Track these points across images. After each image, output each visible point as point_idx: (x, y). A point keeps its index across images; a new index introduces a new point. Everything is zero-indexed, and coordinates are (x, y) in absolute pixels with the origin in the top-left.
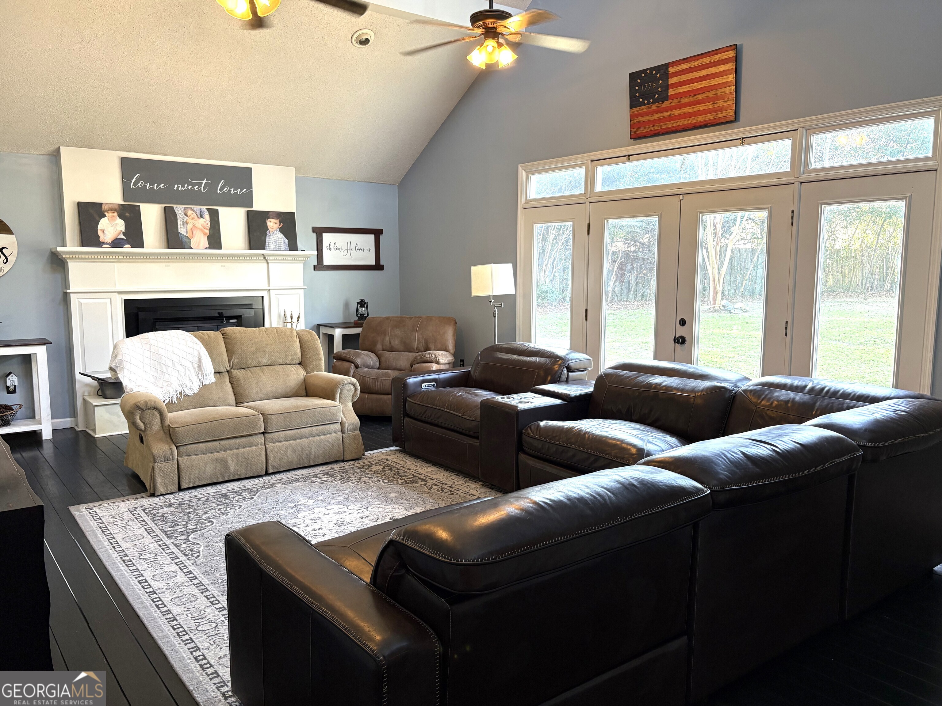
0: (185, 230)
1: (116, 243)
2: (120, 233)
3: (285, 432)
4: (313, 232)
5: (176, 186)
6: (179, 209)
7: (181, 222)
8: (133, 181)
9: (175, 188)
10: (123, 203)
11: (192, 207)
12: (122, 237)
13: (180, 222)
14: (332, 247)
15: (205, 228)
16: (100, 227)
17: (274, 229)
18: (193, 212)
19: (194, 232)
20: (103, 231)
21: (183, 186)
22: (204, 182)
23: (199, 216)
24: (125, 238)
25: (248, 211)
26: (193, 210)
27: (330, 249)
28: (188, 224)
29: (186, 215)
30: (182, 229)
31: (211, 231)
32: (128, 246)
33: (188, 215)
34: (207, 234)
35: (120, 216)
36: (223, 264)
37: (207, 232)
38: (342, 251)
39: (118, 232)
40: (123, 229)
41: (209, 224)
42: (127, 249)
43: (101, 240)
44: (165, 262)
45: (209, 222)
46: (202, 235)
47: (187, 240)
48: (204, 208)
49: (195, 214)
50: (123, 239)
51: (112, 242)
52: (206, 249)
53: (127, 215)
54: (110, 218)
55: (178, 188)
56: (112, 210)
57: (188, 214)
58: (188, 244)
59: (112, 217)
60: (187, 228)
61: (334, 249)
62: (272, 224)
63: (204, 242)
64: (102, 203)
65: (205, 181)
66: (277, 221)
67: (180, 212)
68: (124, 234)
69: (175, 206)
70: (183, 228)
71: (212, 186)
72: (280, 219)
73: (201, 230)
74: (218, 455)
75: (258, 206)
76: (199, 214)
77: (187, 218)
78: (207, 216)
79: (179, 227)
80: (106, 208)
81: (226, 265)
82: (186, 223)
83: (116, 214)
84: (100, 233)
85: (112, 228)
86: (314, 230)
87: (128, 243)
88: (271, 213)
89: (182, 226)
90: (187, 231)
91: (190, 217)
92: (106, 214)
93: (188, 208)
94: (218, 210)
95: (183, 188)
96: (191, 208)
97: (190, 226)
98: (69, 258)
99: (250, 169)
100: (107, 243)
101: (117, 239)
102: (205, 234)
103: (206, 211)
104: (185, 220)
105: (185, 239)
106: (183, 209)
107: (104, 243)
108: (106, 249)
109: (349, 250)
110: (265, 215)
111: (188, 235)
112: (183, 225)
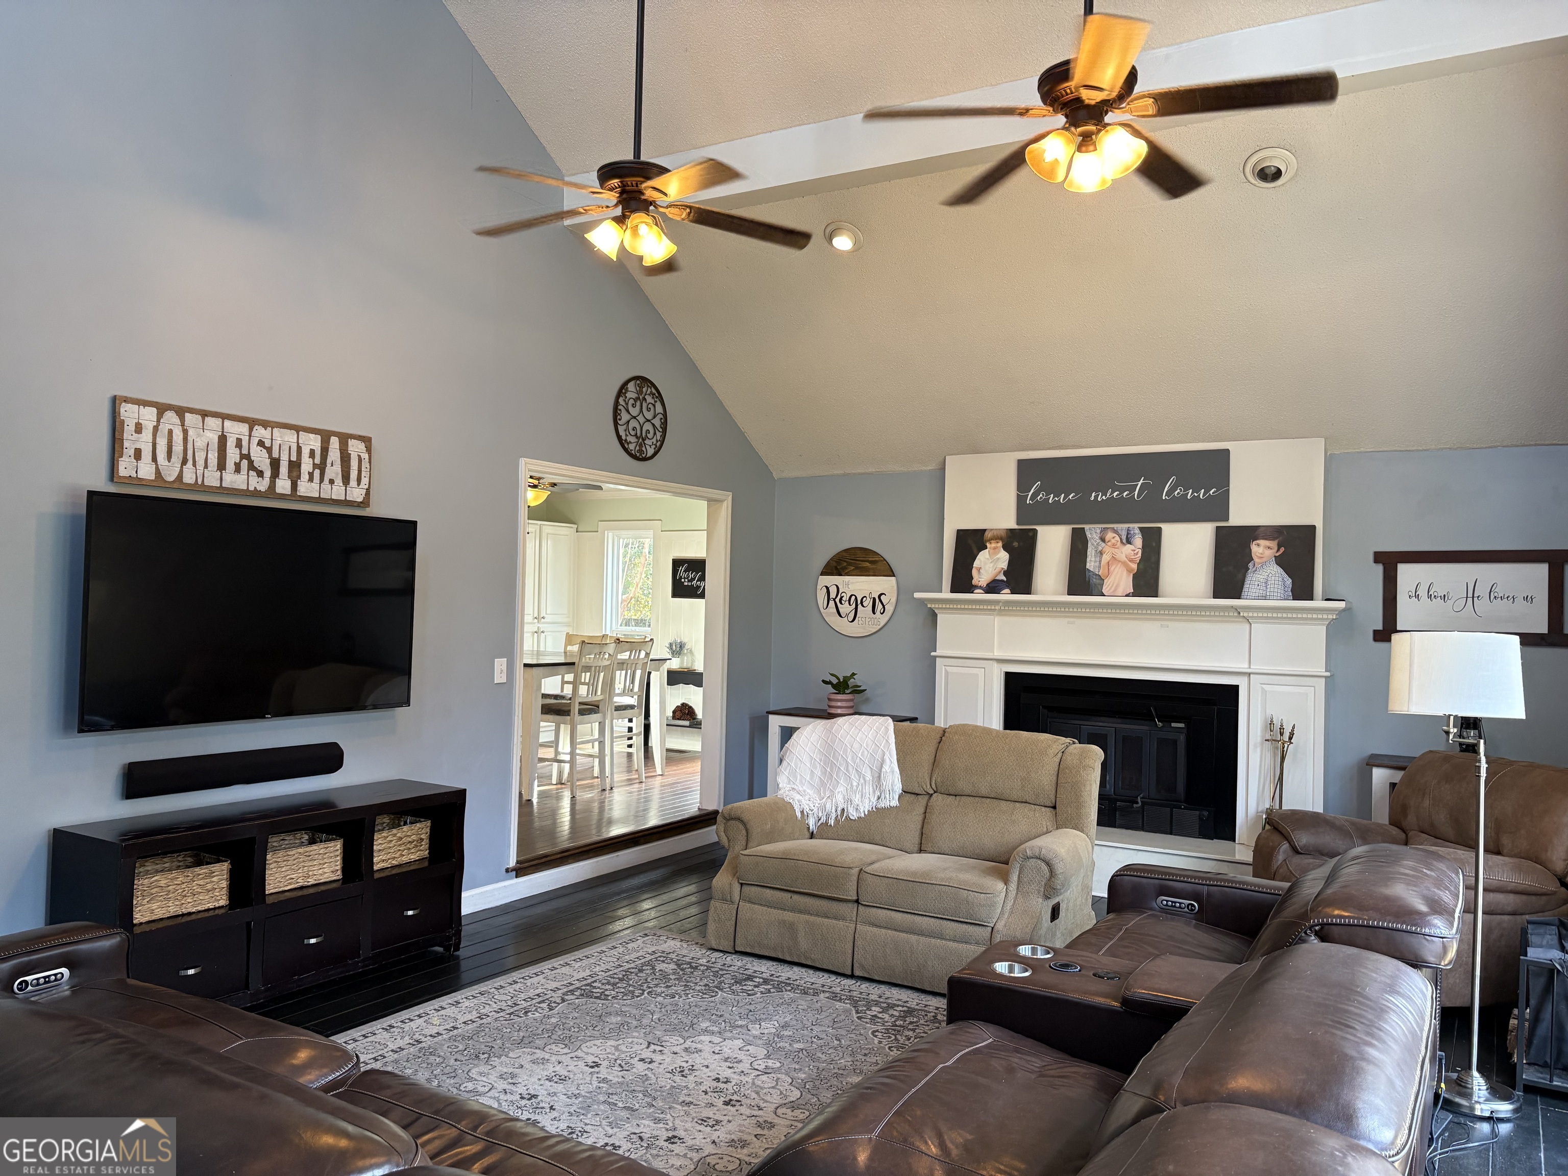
0: (1097, 564)
1: (993, 587)
2: (1000, 572)
3: (889, 912)
4: (1376, 561)
5: (1093, 494)
6: (1092, 531)
7: (1094, 552)
8: (1030, 493)
9: (1092, 498)
10: (1016, 527)
11: (1115, 526)
12: (1002, 577)
13: (1091, 552)
14: (1423, 592)
15: (1132, 561)
16: (976, 564)
17: (1264, 560)
18: (1115, 535)
19: (1112, 569)
20: (979, 569)
21: (1105, 494)
22: (1140, 483)
23: (1124, 541)
24: (1005, 579)
25: (1218, 528)
26: (1115, 531)
27: (1417, 596)
28: (1104, 555)
29: (1103, 540)
30: (1093, 564)
31: (1141, 566)
32: (1007, 591)
33: (1107, 541)
34: (1133, 570)
35: (1005, 548)
36: (1163, 623)
37: (1134, 566)
38: (1450, 603)
39: (997, 570)
40: (1004, 565)
41: (1140, 554)
42: (1006, 595)
43: (974, 582)
44: (1066, 617)
45: (1140, 551)
46: (1125, 572)
47: (1098, 581)
48: (1135, 527)
49: (1118, 538)
50: (1002, 581)
51: (987, 585)
52: (1127, 596)
53: (1016, 544)
54: (992, 551)
55: (1096, 497)
56: (996, 538)
57: (1107, 539)
58: (1099, 587)
59: (995, 548)
60: (1100, 561)
61: (1430, 597)
62: (1262, 550)
63: (1127, 584)
64: (985, 530)
65: (1141, 481)
66: (1273, 544)
67: (1094, 535)
68: (1005, 573)
69: (1087, 527)
70: (1095, 562)
71: (1152, 491)
72: (1281, 538)
73: (1124, 564)
74: (789, 916)
75: (1238, 517)
76: (1124, 538)
77: (1103, 544)
78: (1138, 541)
79: (1088, 560)
80: (989, 536)
81: (1170, 624)
82: (1101, 553)
83: (1000, 544)
84: (974, 572)
85: (992, 565)
86: (1379, 557)
87: (1008, 587)
88: (1261, 529)
89: (1093, 559)
90: (1100, 567)
91: (1109, 544)
92: (988, 545)
93: (1108, 528)
94: (1160, 529)
95: (1104, 497)
96: (1113, 529)
97: (1106, 558)
98: (938, 608)
99: (1227, 452)
100: (981, 587)
101: (994, 581)
102: (1129, 570)
103: (1137, 531)
104: (1100, 548)
105: (1094, 580)
106: (1098, 531)
107: (976, 587)
108: (978, 595)
109: (1470, 600)
110: (1251, 533)
111: (1100, 573)
112: (1096, 556)
